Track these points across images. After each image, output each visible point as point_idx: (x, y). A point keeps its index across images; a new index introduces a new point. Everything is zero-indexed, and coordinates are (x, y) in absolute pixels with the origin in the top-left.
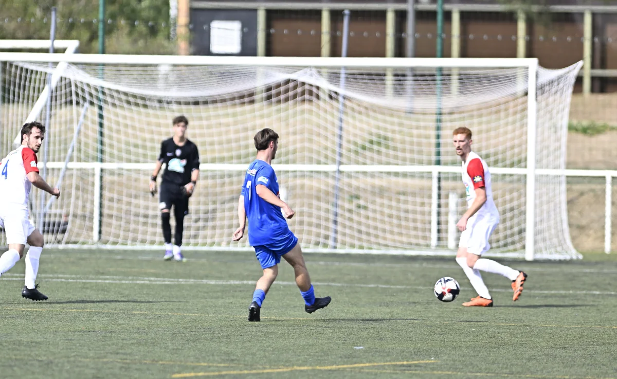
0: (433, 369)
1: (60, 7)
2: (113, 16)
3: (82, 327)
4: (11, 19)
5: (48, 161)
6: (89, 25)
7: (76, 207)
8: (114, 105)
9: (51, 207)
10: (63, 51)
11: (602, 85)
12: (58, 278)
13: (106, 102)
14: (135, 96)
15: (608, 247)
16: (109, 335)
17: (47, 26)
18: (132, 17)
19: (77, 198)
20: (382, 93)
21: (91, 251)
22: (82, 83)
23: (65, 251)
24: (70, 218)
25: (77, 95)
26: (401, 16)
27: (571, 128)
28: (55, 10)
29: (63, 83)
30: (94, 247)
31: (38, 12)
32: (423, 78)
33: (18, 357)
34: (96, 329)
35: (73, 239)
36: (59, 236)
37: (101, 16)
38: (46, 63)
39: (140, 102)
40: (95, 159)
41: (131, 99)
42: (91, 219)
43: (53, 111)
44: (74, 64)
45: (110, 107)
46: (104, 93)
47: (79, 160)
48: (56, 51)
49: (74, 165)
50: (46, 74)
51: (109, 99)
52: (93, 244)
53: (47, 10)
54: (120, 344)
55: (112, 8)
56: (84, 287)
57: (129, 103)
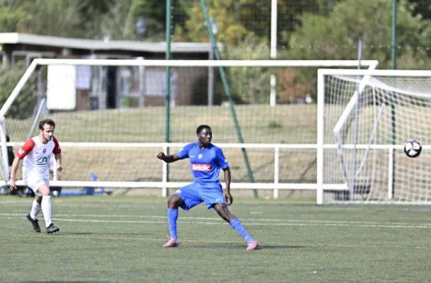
1: (365, 38)
2: (402, 44)
3: (381, 258)
4: (331, 46)
5: (356, 143)
6: (384, 50)
7: (376, 175)
8: (402, 105)
9: (359, 175)
10: (366, 68)
12: (364, 224)
13: (396, 102)
14: (416, 99)
16: (399, 263)
17: (356, 50)
18: (415, 44)
19: (377, 169)
21: (386, 206)
22: (380, 89)
23: (368, 206)
24: (372, 183)
25: (377, 98)
28: (362, 40)
29: (367, 89)
30: (389, 203)
31: (350, 41)
33: (336, 279)
34: (390, 259)
35: (374, 197)
36: (365, 195)
37: (393, 43)
38: (355, 76)
39: (420, 102)
40: (388, 142)
41: (415, 101)
42: (387, 183)
43: (360, 109)
44: (375, 76)
45: (399, 106)
46: (395, 97)
47: (378, 143)
48: (363, 68)
49: (375, 146)
50: (355, 83)
51: (398, 100)
52: (388, 200)
53: (356, 40)
54: (407, 270)
55: (402, 38)
56: (382, 230)
57: (413, 103)
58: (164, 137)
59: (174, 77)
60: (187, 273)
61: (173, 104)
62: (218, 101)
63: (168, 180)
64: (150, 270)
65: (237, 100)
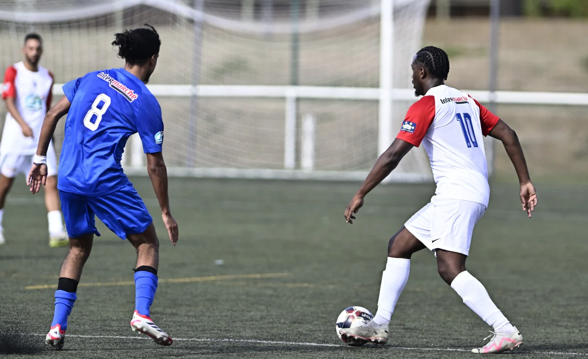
0: (285, 282)
11: (459, 11)
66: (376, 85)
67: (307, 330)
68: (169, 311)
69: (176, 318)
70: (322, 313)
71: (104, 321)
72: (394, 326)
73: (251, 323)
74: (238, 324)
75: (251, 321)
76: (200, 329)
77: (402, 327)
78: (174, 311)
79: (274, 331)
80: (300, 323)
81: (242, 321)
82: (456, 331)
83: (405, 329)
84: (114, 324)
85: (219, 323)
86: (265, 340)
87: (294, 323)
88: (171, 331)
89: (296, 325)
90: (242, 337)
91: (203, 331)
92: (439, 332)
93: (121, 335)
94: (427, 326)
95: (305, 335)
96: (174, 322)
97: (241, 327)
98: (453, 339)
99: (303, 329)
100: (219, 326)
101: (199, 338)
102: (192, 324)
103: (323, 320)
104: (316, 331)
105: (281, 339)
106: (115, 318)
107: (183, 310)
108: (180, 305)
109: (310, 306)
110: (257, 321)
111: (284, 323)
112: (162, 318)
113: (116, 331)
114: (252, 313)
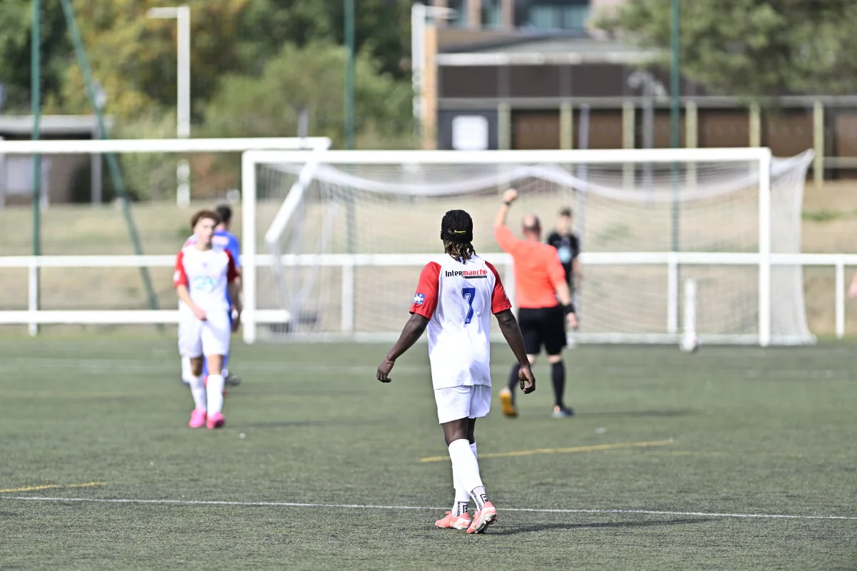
0: (671, 450)
1: (312, 107)
4: (263, 118)
6: (337, 124)
11: (833, 174)
15: (840, 329)
17: (297, 125)
18: (380, 115)
20: (620, 184)
26: (639, 112)
27: (805, 216)
32: (662, 172)
53: (298, 110)
58: (31, 249)
59: (45, 166)
60: (64, 439)
61: (44, 202)
62: (108, 197)
63: (39, 308)
64: (14, 437)
65: (133, 197)
66: (755, 249)
67: (693, 500)
68: (559, 482)
69: (567, 489)
70: (708, 481)
71: (497, 492)
72: (777, 494)
73: (639, 493)
74: (627, 494)
75: (639, 490)
76: (590, 500)
77: (785, 494)
78: (564, 481)
79: (662, 501)
80: (686, 492)
81: (629, 491)
82: (838, 498)
83: (788, 496)
84: (507, 496)
85: (608, 494)
86: (653, 510)
87: (681, 492)
88: (562, 503)
89: (683, 494)
90: (630, 508)
91: (593, 502)
92: (822, 499)
93: (514, 507)
94: (810, 493)
95: (691, 504)
96: (565, 493)
97: (629, 497)
98: (835, 507)
99: (690, 498)
100: (608, 496)
101: (588, 509)
102: (582, 495)
103: (709, 489)
104: (701, 500)
105: (669, 509)
106: (507, 490)
107: (572, 481)
108: (570, 475)
109: (695, 474)
110: (644, 491)
111: (671, 493)
112: (553, 489)
113: (508, 503)
114: (640, 483)
